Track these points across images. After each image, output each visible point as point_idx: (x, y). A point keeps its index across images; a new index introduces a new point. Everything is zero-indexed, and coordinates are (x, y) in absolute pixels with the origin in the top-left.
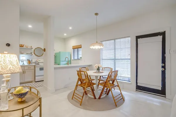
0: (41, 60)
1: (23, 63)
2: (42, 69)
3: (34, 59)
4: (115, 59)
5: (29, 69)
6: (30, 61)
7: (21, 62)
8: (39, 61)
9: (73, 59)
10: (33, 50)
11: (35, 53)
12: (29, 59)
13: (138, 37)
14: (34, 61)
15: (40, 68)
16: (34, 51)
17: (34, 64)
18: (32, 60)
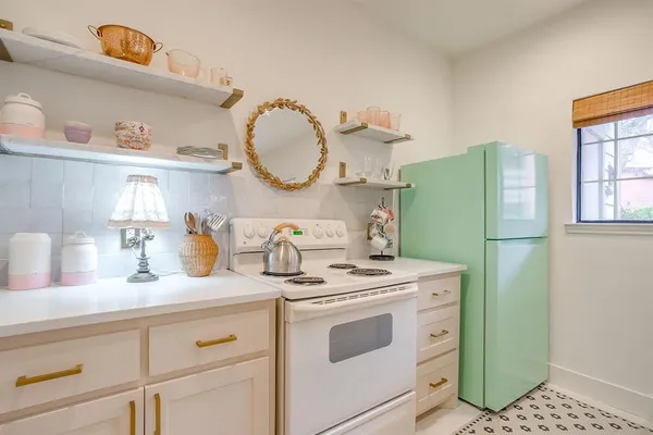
1: (144, 261)
5: (211, 355)
6: (207, 231)
7: (124, 246)
9: (572, 217)
12: (199, 212)
15: (336, 332)
16: (250, 128)
18: (228, 228)
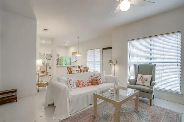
0: (50, 62)
2: (50, 68)
3: (46, 61)
4: (94, 62)
5: (43, 68)
8: (49, 63)
9: (72, 61)
10: (45, 55)
11: (46, 58)
12: (43, 62)
13: (104, 49)
14: (46, 63)
17: (46, 65)
